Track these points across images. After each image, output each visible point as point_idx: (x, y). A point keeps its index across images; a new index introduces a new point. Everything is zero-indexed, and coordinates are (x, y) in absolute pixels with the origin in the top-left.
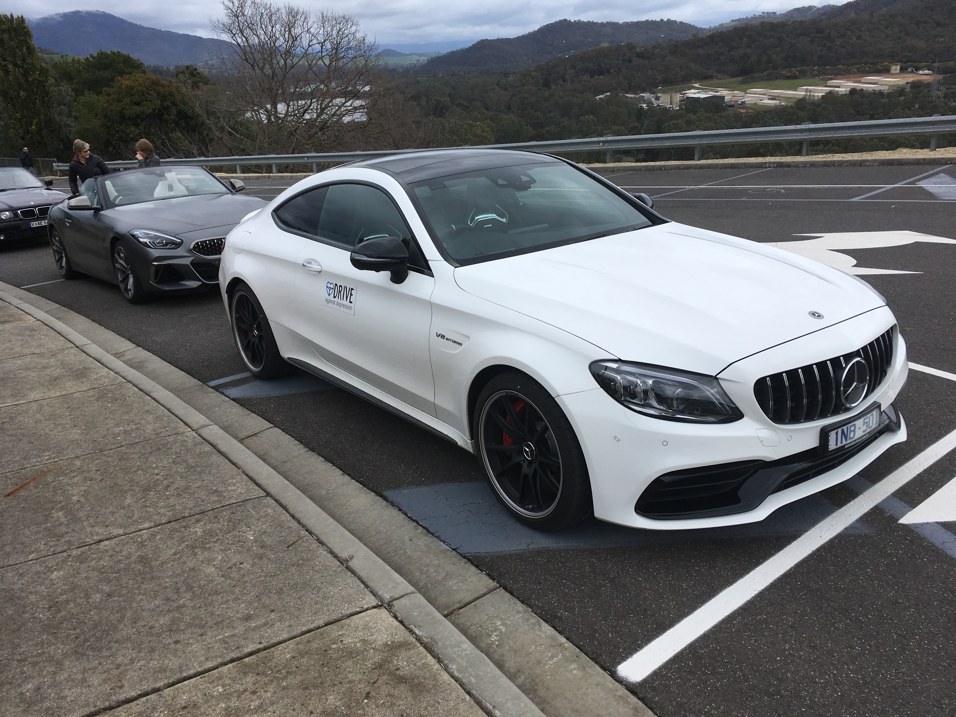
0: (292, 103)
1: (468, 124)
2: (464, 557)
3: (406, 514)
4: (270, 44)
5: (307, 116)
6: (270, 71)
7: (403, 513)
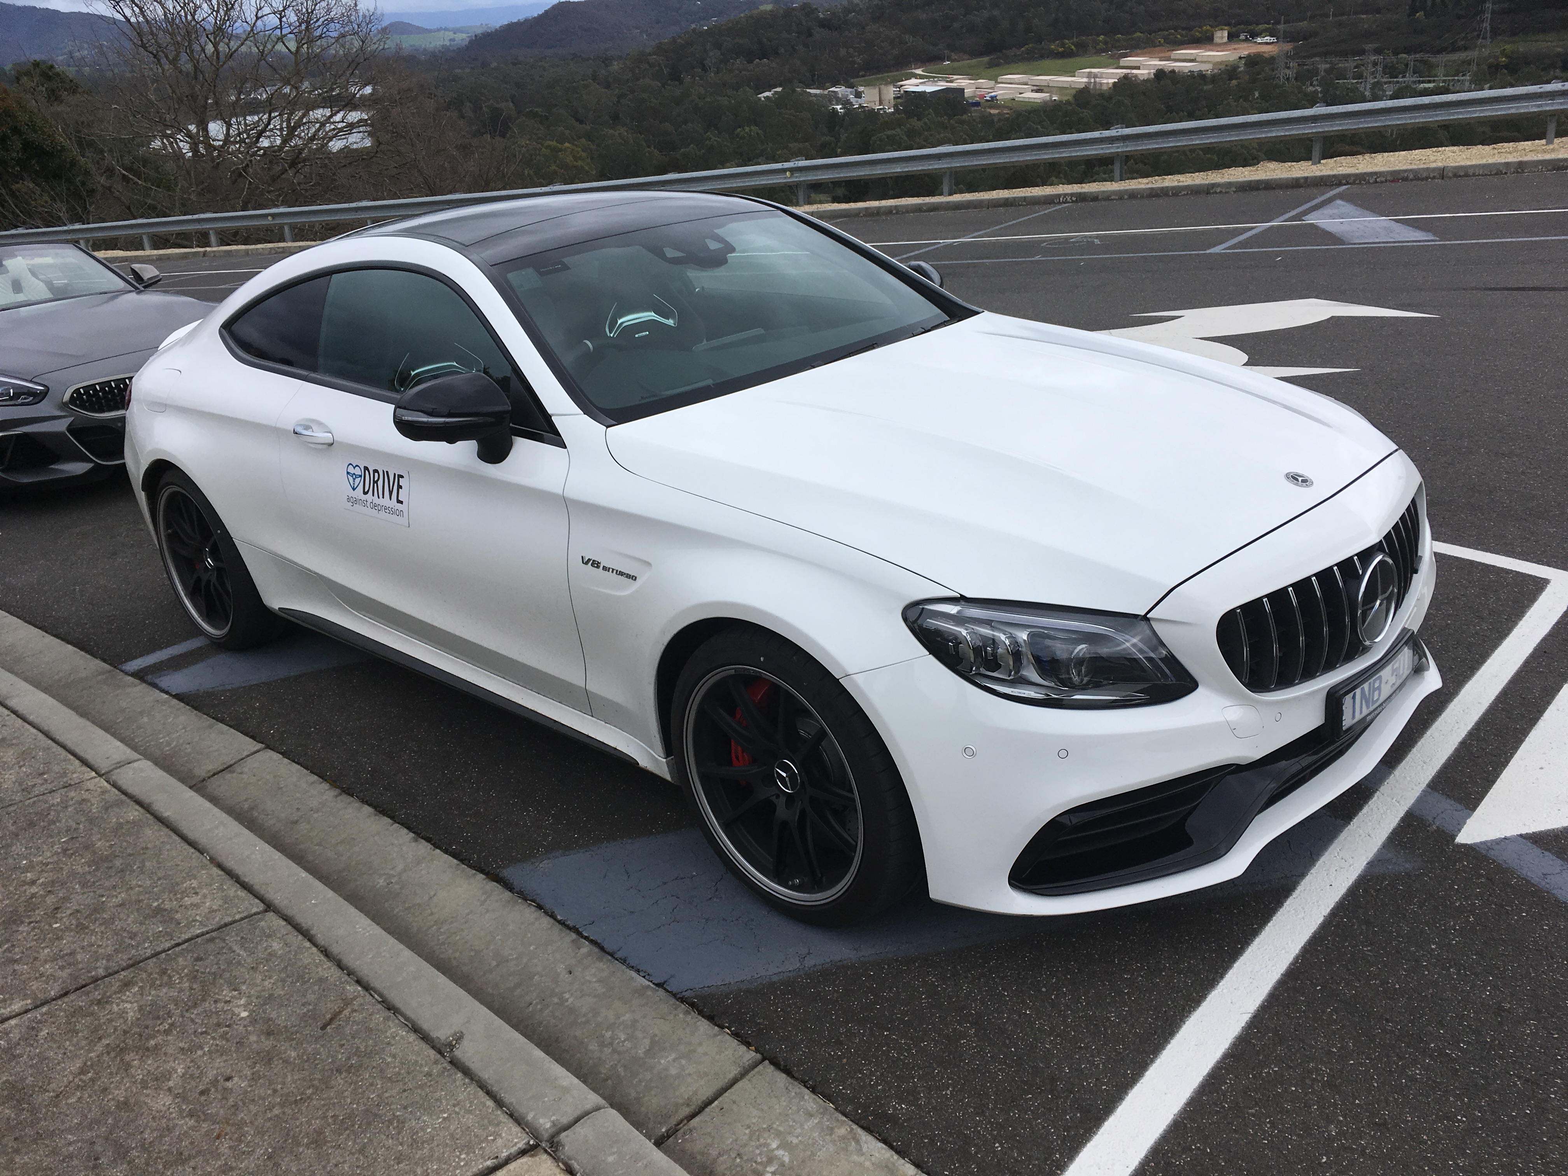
0: (234, 120)
1: (548, 147)
2: (682, 1000)
3: (552, 916)
4: (186, 17)
5: (265, 143)
6: (189, 67)
7: (546, 913)
